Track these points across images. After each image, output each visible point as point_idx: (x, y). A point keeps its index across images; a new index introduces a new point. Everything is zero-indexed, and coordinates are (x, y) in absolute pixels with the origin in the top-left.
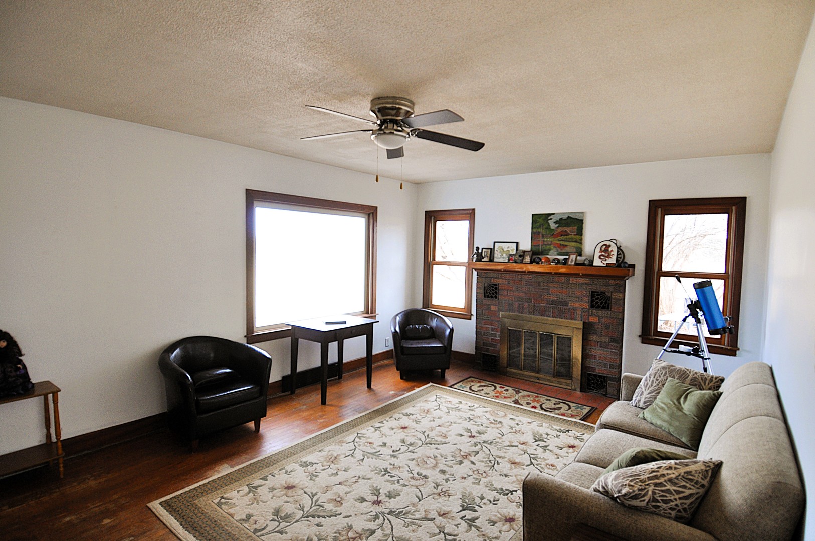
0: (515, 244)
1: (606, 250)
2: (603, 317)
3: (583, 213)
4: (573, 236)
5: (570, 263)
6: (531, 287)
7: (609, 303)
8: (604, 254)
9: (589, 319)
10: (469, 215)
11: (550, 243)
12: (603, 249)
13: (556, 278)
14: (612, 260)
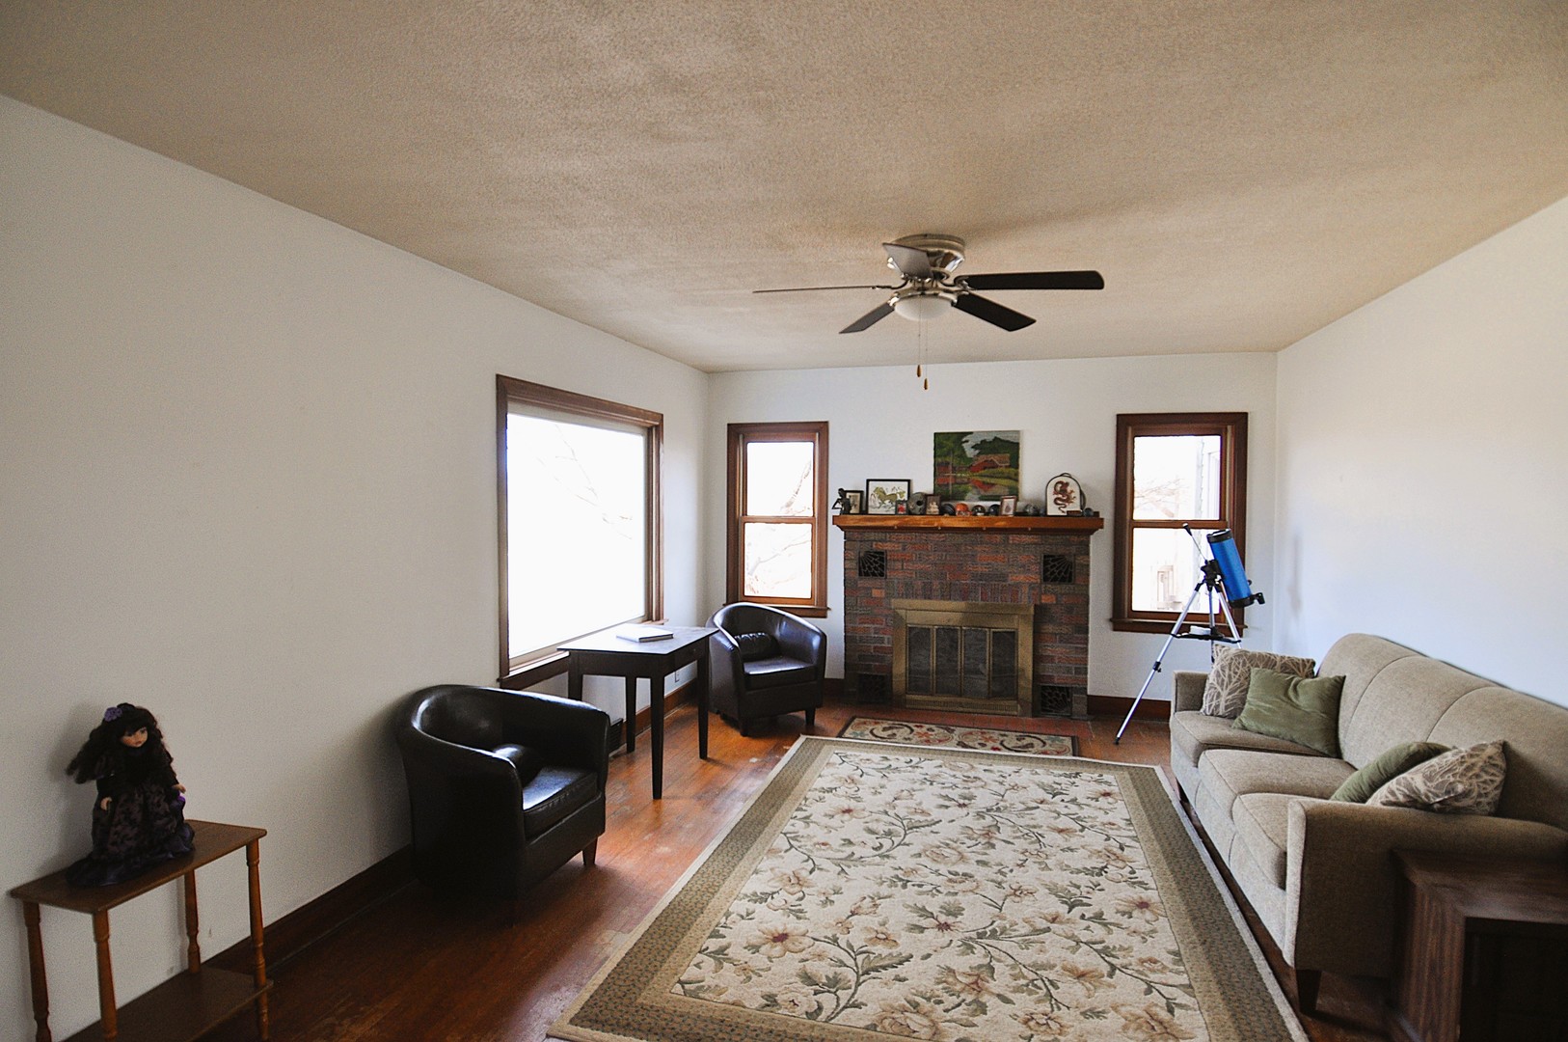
0: (906, 483)
1: (1062, 490)
2: (1062, 595)
3: (1018, 432)
4: (1004, 469)
5: (1004, 512)
6: (944, 554)
7: (1071, 573)
8: (1060, 496)
9: (1041, 599)
10: (817, 431)
11: (966, 480)
12: (1058, 489)
13: (986, 537)
14: (1075, 506)
